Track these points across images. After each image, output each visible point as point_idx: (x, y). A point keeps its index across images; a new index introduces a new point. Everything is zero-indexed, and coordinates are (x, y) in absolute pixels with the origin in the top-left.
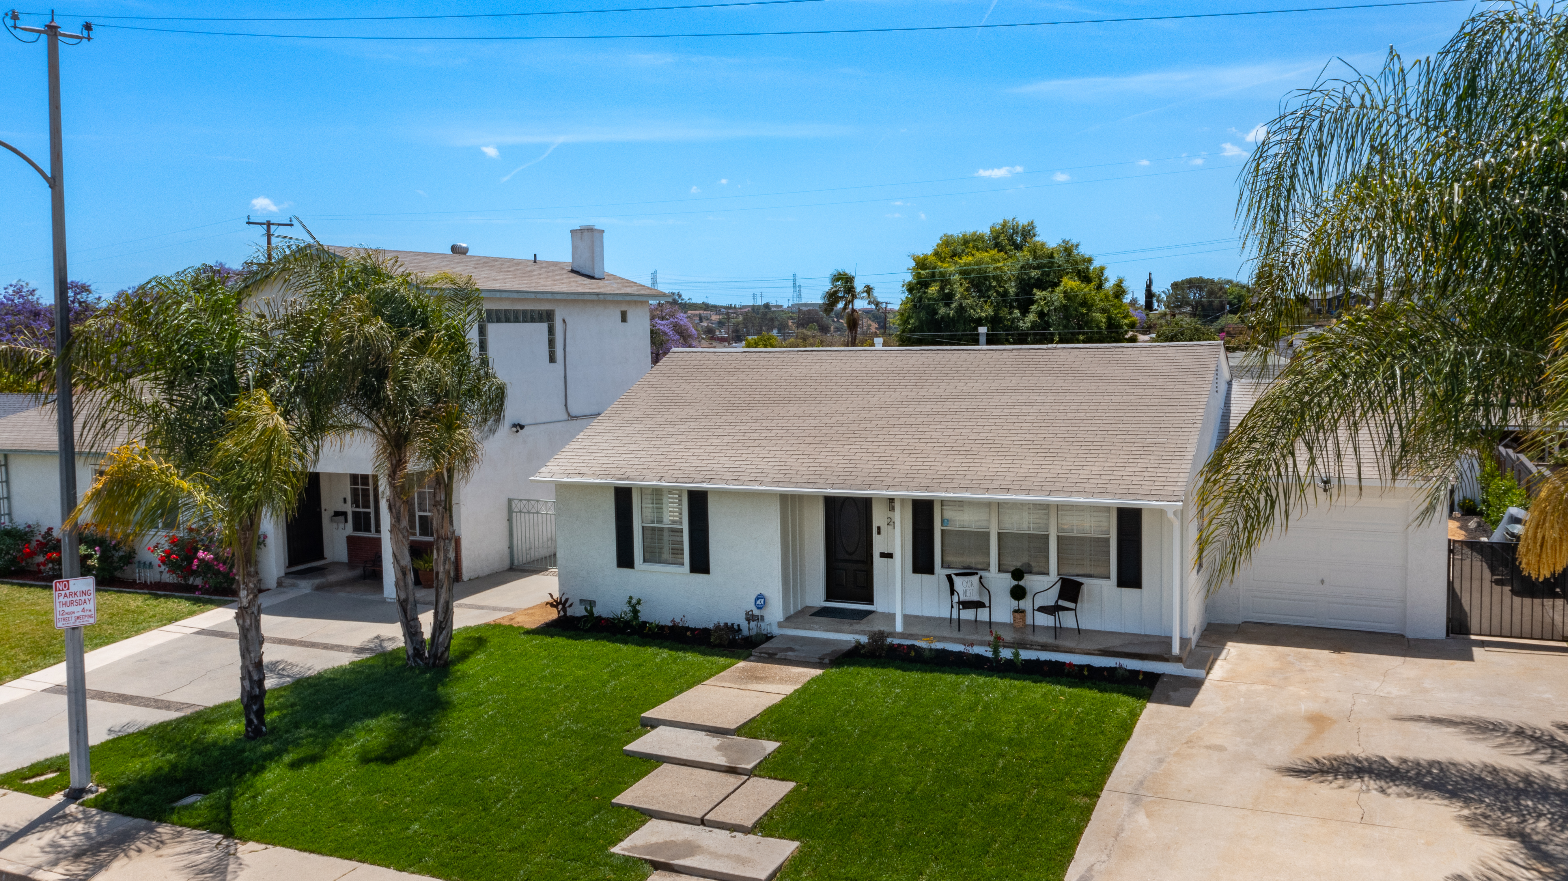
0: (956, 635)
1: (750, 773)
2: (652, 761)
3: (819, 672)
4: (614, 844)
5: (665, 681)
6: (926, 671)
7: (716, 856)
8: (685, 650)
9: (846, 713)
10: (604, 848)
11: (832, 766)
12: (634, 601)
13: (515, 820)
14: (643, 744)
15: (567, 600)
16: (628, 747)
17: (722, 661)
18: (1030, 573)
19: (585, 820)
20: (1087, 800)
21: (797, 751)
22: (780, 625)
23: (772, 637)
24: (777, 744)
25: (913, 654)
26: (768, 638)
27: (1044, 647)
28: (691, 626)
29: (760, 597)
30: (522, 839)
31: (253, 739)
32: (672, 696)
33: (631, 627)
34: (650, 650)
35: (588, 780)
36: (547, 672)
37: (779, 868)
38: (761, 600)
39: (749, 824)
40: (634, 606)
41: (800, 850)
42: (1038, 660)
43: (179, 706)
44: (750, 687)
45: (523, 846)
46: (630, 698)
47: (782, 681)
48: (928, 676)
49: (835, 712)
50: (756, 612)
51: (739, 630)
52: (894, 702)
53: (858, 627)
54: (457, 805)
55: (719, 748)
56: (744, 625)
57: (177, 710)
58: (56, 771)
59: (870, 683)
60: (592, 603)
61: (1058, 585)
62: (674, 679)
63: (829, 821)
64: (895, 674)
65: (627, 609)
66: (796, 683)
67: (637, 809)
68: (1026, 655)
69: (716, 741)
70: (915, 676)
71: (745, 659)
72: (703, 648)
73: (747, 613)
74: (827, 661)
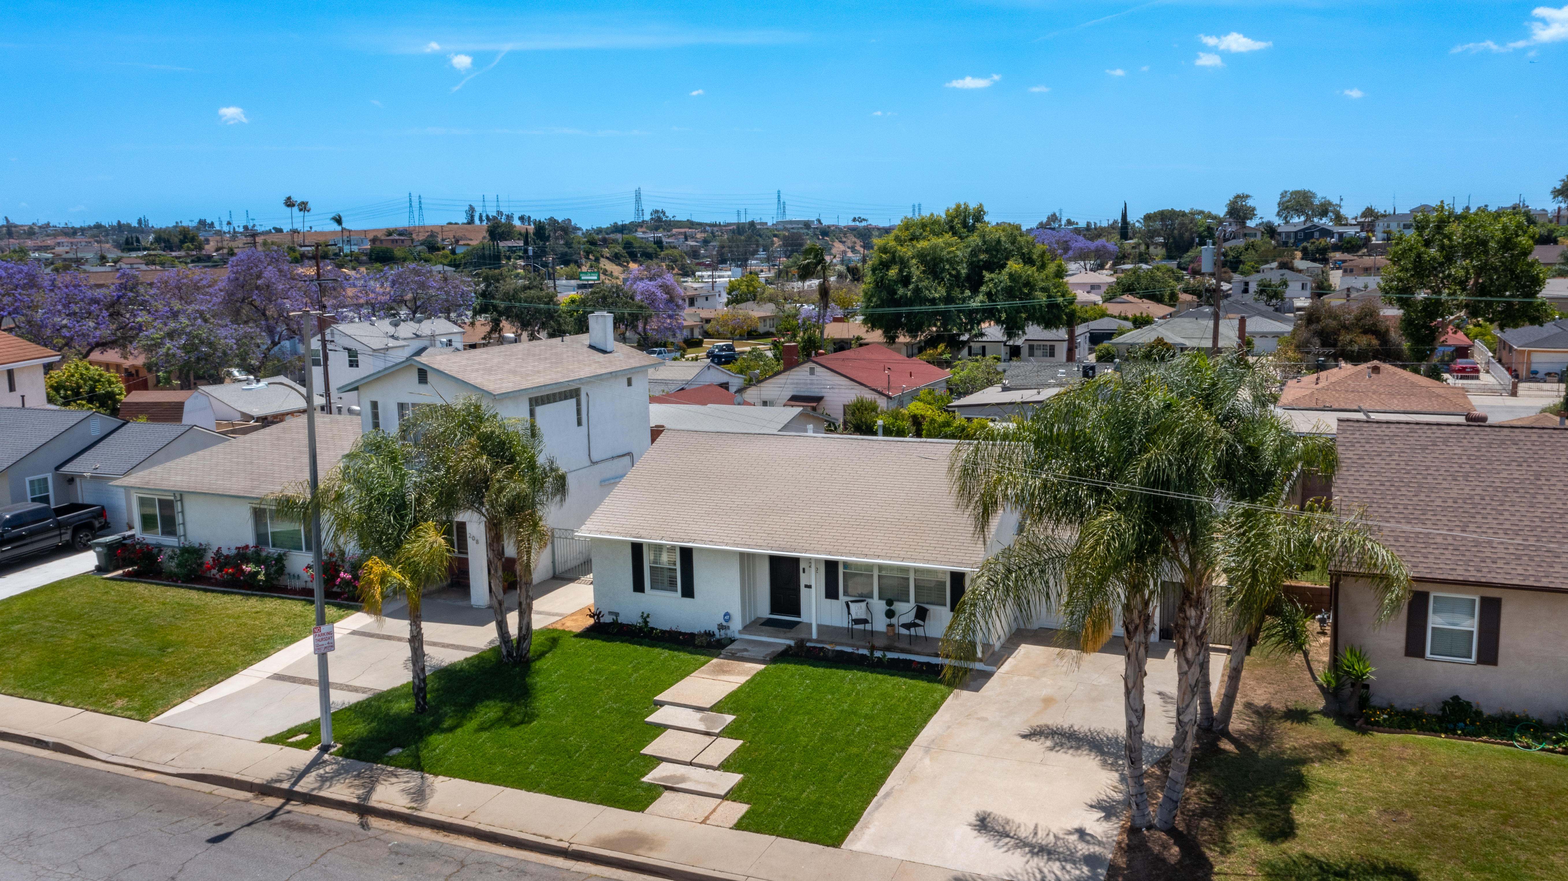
0: (850, 642)
1: (718, 735)
2: (661, 728)
3: (762, 667)
4: (643, 776)
5: (667, 674)
6: (827, 667)
7: (698, 782)
8: (678, 650)
9: (775, 697)
10: (638, 779)
11: (764, 730)
12: (645, 615)
13: (588, 763)
14: (655, 717)
15: (600, 613)
16: (648, 719)
17: (703, 658)
18: (898, 600)
19: (626, 763)
20: (900, 751)
21: (745, 721)
22: (740, 632)
23: (734, 640)
24: (734, 717)
25: (822, 654)
26: (732, 641)
27: (903, 651)
28: (683, 631)
29: (727, 614)
30: (593, 774)
31: (421, 713)
32: (671, 685)
33: (644, 632)
34: (657, 650)
35: (625, 740)
36: (593, 668)
37: (732, 789)
38: (727, 616)
39: (716, 765)
40: (645, 618)
41: (743, 780)
42: (899, 659)
43: (364, 690)
44: (720, 677)
45: (594, 778)
46: (645, 686)
47: (740, 673)
48: (828, 671)
49: (769, 696)
50: (724, 624)
51: (714, 635)
52: (804, 690)
53: (789, 635)
54: (553, 755)
55: (701, 720)
56: (717, 632)
57: (363, 692)
58: (305, 733)
59: (792, 676)
60: (617, 614)
61: (915, 609)
62: (673, 673)
63: (760, 763)
64: (808, 669)
65: (640, 620)
66: (747, 675)
67: (654, 757)
68: (890, 655)
69: (699, 715)
70: (821, 670)
71: (717, 656)
72: (690, 648)
73: (719, 625)
74: (768, 659)
